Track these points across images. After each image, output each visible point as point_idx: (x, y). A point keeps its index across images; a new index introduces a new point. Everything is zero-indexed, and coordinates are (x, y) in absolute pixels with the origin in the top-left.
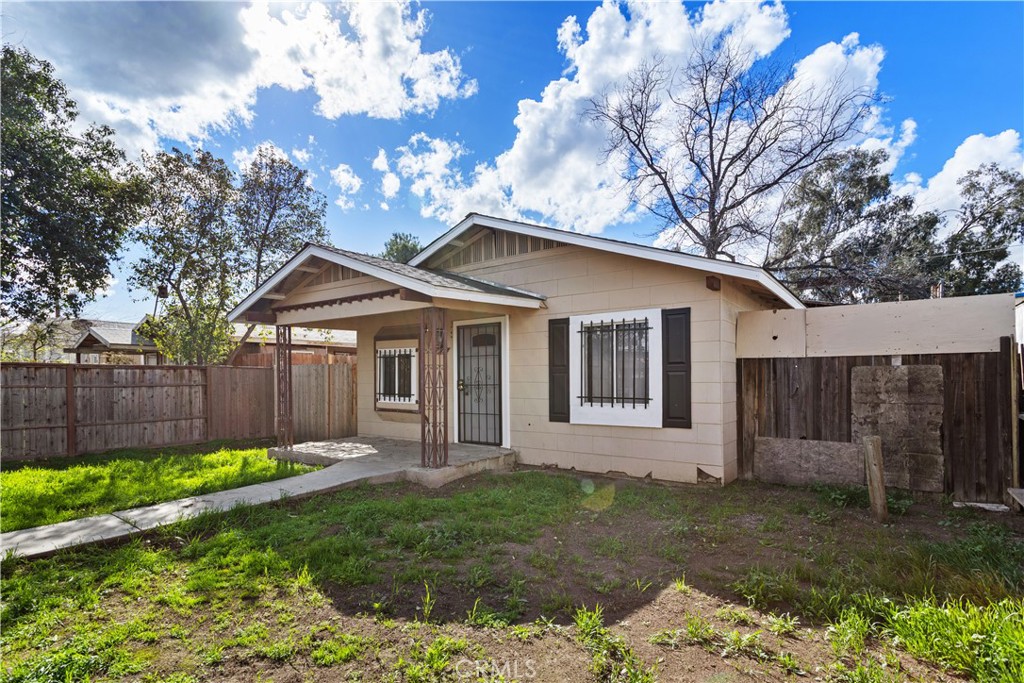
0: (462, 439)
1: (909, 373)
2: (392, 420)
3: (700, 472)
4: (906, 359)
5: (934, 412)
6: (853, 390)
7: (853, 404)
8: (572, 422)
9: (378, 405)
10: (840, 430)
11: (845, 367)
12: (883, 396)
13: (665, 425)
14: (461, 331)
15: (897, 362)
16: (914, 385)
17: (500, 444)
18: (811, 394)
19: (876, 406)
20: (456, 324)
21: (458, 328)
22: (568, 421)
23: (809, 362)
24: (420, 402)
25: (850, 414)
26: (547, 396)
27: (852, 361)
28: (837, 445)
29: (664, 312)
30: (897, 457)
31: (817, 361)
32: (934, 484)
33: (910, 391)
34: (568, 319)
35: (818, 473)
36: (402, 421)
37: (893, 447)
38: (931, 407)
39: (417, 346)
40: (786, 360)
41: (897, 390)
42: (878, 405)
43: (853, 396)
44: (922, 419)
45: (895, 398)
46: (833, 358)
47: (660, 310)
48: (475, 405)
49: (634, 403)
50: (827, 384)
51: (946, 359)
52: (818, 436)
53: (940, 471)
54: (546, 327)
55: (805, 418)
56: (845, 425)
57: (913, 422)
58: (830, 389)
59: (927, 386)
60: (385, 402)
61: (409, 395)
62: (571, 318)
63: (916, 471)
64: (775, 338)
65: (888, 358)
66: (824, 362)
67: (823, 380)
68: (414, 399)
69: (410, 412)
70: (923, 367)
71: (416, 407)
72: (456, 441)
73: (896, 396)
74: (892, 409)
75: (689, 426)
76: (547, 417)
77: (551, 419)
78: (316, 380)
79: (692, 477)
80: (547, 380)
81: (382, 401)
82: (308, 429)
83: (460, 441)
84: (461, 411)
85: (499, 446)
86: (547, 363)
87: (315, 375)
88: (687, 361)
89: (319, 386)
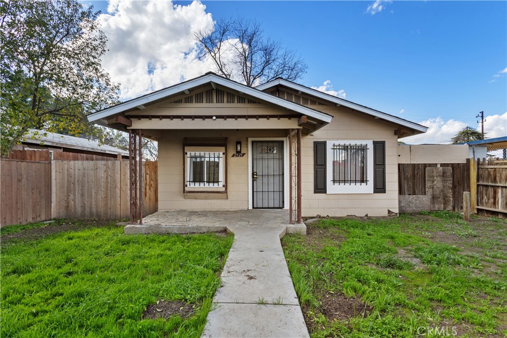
0: (255, 206)
1: (443, 170)
2: (195, 199)
3: (389, 211)
4: (442, 165)
5: (449, 184)
6: (426, 176)
7: (426, 181)
9: (187, 189)
10: (422, 190)
11: (423, 168)
12: (435, 178)
13: (375, 192)
14: (255, 144)
15: (439, 166)
16: (444, 174)
17: (283, 207)
18: (412, 178)
19: (433, 182)
21: (252, 142)
22: (326, 193)
23: (411, 165)
25: (425, 185)
26: (312, 180)
27: (425, 165)
28: (422, 196)
29: (374, 142)
30: (439, 200)
31: (414, 165)
32: (450, 208)
33: (443, 176)
34: (326, 142)
35: (416, 207)
36: (206, 198)
37: (438, 196)
38: (449, 181)
39: (224, 152)
40: (403, 164)
41: (439, 176)
42: (434, 181)
43: (426, 178)
44: (447, 186)
45: (439, 179)
46: (419, 164)
47: (372, 141)
48: (265, 187)
49: (356, 183)
50: (417, 174)
51: (453, 165)
52: (414, 194)
53: (451, 204)
54: (312, 145)
55: (410, 187)
56: (423, 189)
57: (444, 187)
58: (418, 175)
59: (448, 174)
61: (218, 182)
62: (327, 142)
63: (445, 204)
64: (399, 156)
65: (436, 164)
66: (416, 165)
67: (416, 172)
68: (221, 184)
69: (219, 192)
70: (446, 168)
72: (251, 207)
73: (439, 178)
74: (438, 182)
75: (385, 192)
76: (313, 192)
77: (315, 192)
78: (105, 173)
79: (386, 214)
80: (313, 172)
81: (191, 186)
82: (94, 210)
83: (253, 208)
84: (255, 190)
85: (281, 208)
86: (313, 163)
87: (103, 168)
88: (384, 164)
89: (109, 177)
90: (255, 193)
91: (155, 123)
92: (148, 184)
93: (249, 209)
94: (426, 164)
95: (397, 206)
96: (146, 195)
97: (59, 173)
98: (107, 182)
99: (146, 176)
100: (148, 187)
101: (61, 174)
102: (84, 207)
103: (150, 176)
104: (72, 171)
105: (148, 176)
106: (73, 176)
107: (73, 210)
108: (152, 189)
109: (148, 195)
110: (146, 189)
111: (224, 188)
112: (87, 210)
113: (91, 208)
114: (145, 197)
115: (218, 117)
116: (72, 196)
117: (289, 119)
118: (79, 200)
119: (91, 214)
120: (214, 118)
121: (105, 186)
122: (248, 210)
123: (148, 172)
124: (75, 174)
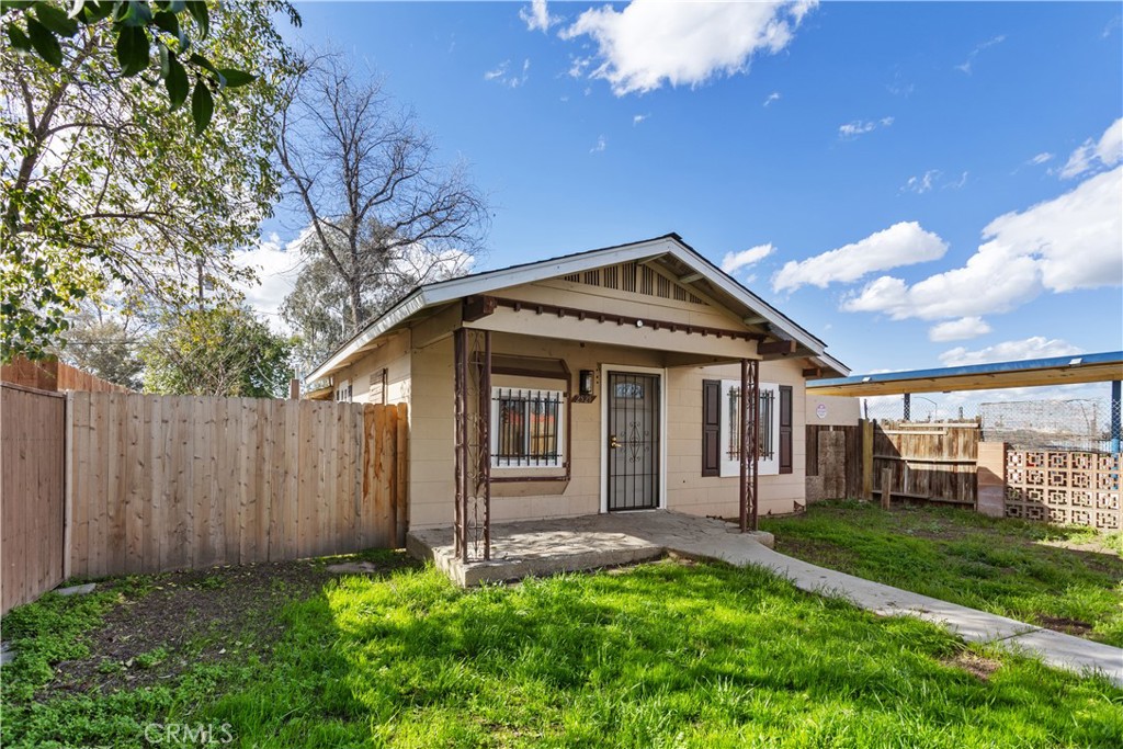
0: (612, 506)
1: (835, 435)
3: (795, 503)
4: (836, 428)
5: (842, 457)
6: (819, 444)
7: (819, 453)
8: (722, 475)
10: (816, 468)
11: (815, 432)
12: (828, 448)
13: (780, 472)
14: (613, 378)
15: (831, 429)
16: (836, 441)
17: (657, 506)
20: (605, 368)
21: (610, 374)
22: (719, 475)
24: (567, 465)
25: (817, 459)
26: (699, 452)
27: (817, 428)
28: (816, 477)
29: (780, 386)
33: (836, 445)
34: (720, 382)
35: (808, 496)
37: (831, 477)
38: (841, 454)
39: (566, 391)
41: (831, 444)
42: (826, 453)
43: (819, 448)
44: (839, 460)
46: (811, 425)
47: (778, 385)
48: (630, 466)
49: (764, 456)
50: (809, 442)
51: (846, 428)
53: (844, 488)
54: (700, 387)
57: (836, 462)
58: (810, 444)
59: (841, 442)
60: (499, 468)
61: (555, 456)
62: (723, 381)
65: (828, 427)
68: (560, 460)
69: (554, 479)
70: (839, 432)
71: (563, 473)
72: (604, 509)
73: (832, 448)
74: (831, 455)
75: (791, 472)
76: (700, 474)
77: (703, 475)
78: (254, 432)
79: (791, 508)
80: (701, 438)
81: (501, 466)
82: (216, 542)
83: (609, 509)
84: (612, 473)
85: (654, 508)
86: (701, 421)
87: (247, 420)
88: (790, 425)
89: (265, 444)
90: (612, 479)
91: (526, 320)
92: (372, 462)
93: (602, 511)
94: (817, 426)
95: (804, 494)
96: (366, 492)
97: (84, 431)
98: (260, 459)
99: (367, 443)
100: (371, 471)
101: (94, 434)
102: (183, 532)
103: (377, 442)
104: (139, 424)
105: (372, 443)
106: (141, 441)
107: (139, 545)
108: (381, 475)
109: (371, 490)
110: (366, 476)
111: (565, 469)
112: (193, 543)
113: (204, 535)
114: (365, 495)
115: (647, 323)
116: (137, 504)
117: (747, 340)
118: (162, 514)
119: (206, 553)
120: (640, 323)
121: (253, 470)
122: (600, 514)
123: (373, 432)
124: (149, 437)
